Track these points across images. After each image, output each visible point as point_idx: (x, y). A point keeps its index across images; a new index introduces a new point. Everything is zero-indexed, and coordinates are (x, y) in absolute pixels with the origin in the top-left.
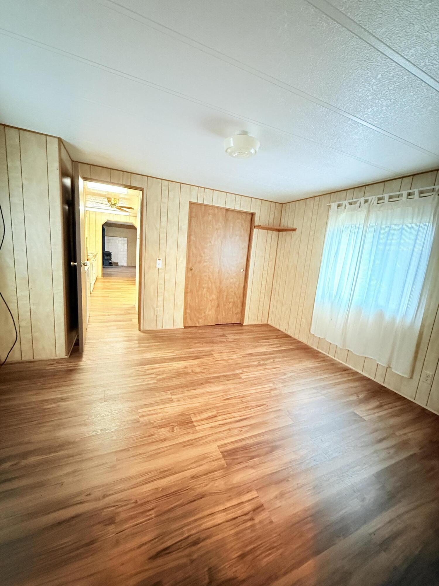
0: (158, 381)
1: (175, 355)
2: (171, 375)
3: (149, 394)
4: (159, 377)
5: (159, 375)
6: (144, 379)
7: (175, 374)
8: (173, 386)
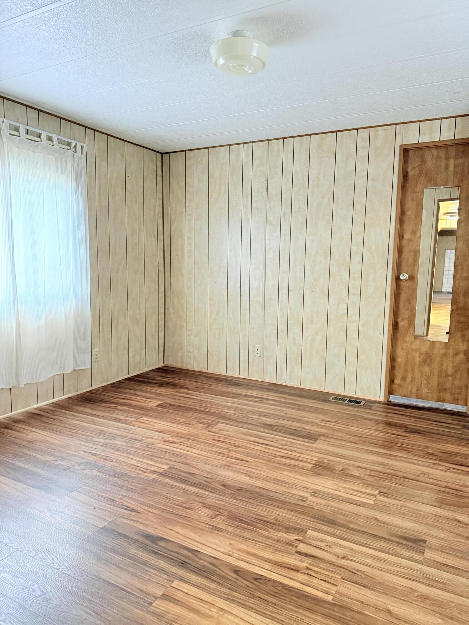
0: (301, 531)
1: (182, 579)
2: (266, 530)
3: (340, 516)
4: (292, 537)
5: (289, 544)
6: (327, 548)
7: (255, 527)
8: (288, 510)
